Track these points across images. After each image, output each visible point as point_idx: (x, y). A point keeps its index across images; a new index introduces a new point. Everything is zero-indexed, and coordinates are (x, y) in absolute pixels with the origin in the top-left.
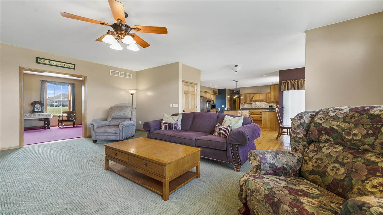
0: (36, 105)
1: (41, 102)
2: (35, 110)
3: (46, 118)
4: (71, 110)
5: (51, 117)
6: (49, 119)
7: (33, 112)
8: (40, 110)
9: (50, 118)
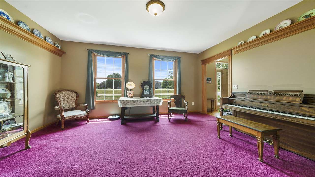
0: (145, 86)
1: (149, 82)
2: (145, 94)
3: (154, 105)
4: (177, 94)
5: (161, 104)
6: (158, 107)
7: (142, 95)
8: (149, 94)
9: (159, 105)
